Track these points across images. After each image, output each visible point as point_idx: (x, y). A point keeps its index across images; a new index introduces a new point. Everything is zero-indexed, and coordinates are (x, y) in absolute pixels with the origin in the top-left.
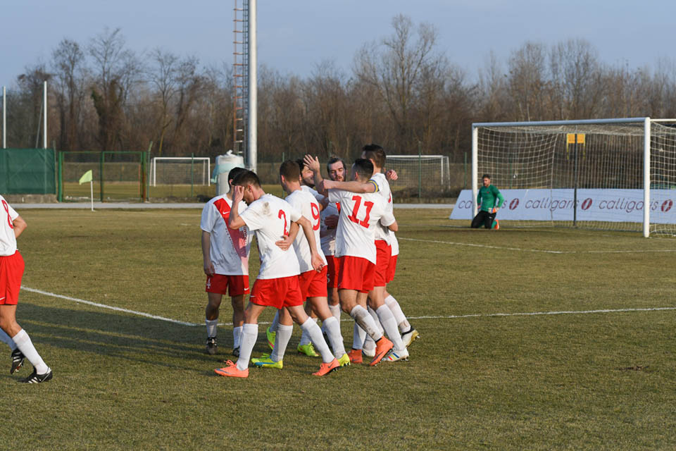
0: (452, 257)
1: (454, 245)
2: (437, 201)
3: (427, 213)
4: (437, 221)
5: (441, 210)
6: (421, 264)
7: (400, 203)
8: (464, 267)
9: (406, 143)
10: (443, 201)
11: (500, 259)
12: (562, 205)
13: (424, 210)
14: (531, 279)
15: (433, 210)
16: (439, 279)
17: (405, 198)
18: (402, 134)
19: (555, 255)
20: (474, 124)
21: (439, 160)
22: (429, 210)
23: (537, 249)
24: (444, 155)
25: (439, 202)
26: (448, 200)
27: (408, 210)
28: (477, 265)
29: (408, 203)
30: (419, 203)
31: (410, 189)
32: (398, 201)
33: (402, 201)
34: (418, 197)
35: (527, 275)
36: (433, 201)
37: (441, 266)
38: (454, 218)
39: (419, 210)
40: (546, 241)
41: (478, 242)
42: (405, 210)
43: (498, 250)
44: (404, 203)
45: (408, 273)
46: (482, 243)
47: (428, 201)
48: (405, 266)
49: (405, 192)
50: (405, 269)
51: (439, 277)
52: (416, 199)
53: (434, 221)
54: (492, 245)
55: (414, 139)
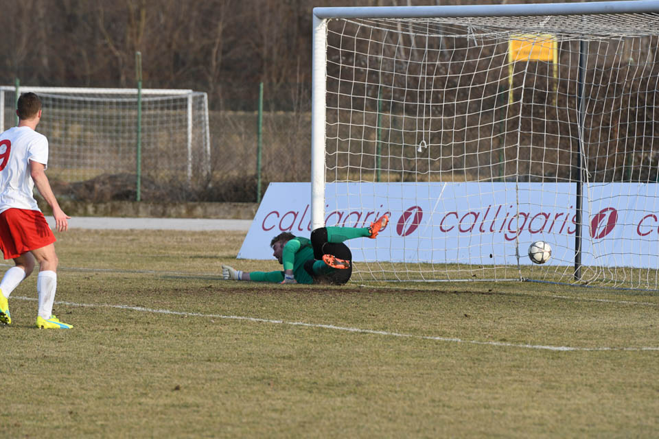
0: (290, 357)
1: (284, 327)
2: (184, 211)
3: (171, 242)
4: (207, 263)
5: (203, 233)
6: (215, 376)
7: (86, 214)
8: (329, 385)
9: (79, 55)
10: (199, 210)
11: (417, 367)
12: (536, 225)
13: (158, 233)
14: (515, 419)
15: (183, 233)
16: (274, 415)
17: (99, 200)
18: (69, 29)
19: (556, 355)
20: (317, 10)
21: (181, 103)
22: (172, 233)
23: (504, 340)
24: (195, 90)
25: (190, 214)
26: (212, 208)
27: (117, 233)
28: (363, 379)
29: (106, 214)
30: (136, 214)
31: (113, 178)
32: (81, 211)
33: (90, 209)
34: (135, 200)
35: (501, 406)
36: (173, 211)
37: (270, 381)
38: (250, 257)
39: (144, 232)
40: (521, 318)
41: (346, 318)
42: (106, 234)
43: (404, 341)
44: (96, 213)
45: (190, 399)
46: (356, 321)
47: (160, 209)
48: (176, 382)
49: (97, 186)
50: (177, 388)
51: (275, 410)
52: (127, 205)
53: (198, 263)
54: (384, 329)
55: (99, 43)
